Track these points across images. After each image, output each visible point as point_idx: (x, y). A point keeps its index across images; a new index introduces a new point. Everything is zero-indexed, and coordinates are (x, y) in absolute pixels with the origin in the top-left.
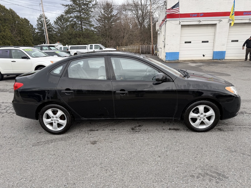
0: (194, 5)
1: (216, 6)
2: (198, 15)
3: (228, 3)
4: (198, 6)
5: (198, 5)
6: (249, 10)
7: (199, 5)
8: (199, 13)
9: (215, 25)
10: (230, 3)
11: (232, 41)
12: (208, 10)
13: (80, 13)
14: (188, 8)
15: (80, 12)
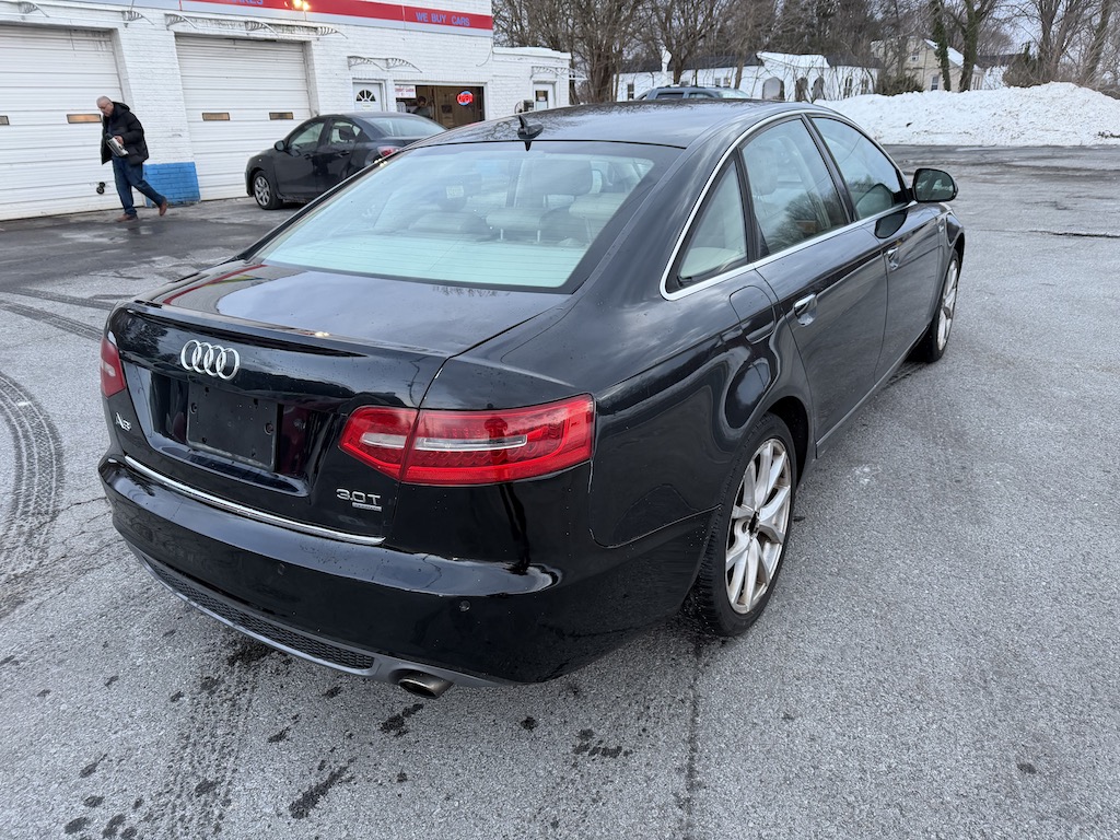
9: (108, 34)
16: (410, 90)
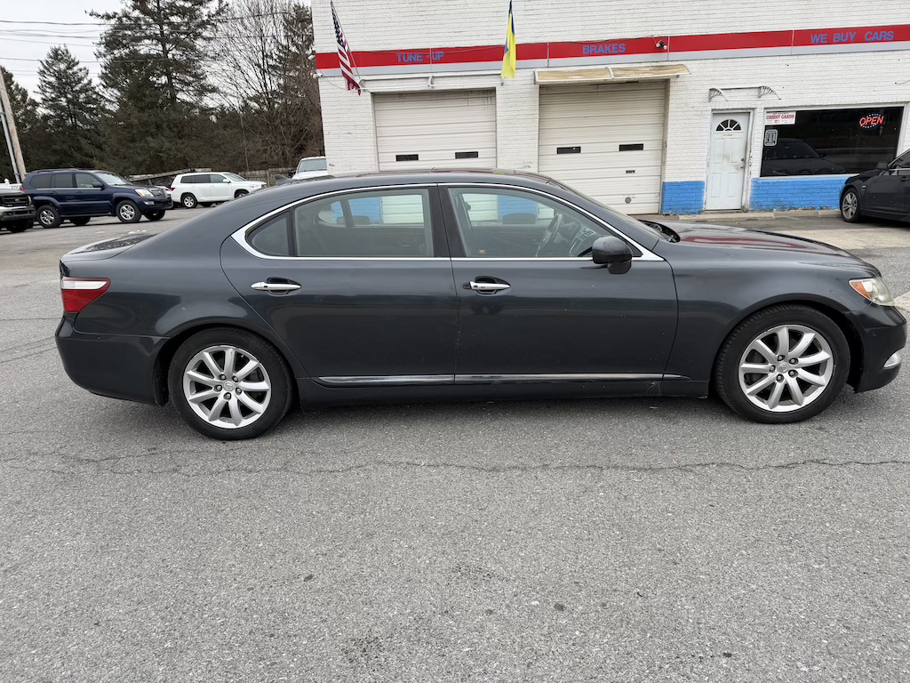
0: (406, 19)
1: (484, 24)
2: (424, 56)
3: (527, 13)
4: (423, 23)
5: (420, 18)
6: (601, 36)
7: (423, 18)
8: (427, 50)
9: (489, 93)
10: (531, 12)
11: (561, 151)
12: (457, 39)
13: (164, 46)
14: (389, 29)
15: (162, 39)
16: (788, 117)
